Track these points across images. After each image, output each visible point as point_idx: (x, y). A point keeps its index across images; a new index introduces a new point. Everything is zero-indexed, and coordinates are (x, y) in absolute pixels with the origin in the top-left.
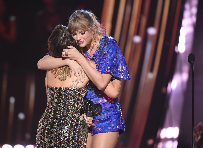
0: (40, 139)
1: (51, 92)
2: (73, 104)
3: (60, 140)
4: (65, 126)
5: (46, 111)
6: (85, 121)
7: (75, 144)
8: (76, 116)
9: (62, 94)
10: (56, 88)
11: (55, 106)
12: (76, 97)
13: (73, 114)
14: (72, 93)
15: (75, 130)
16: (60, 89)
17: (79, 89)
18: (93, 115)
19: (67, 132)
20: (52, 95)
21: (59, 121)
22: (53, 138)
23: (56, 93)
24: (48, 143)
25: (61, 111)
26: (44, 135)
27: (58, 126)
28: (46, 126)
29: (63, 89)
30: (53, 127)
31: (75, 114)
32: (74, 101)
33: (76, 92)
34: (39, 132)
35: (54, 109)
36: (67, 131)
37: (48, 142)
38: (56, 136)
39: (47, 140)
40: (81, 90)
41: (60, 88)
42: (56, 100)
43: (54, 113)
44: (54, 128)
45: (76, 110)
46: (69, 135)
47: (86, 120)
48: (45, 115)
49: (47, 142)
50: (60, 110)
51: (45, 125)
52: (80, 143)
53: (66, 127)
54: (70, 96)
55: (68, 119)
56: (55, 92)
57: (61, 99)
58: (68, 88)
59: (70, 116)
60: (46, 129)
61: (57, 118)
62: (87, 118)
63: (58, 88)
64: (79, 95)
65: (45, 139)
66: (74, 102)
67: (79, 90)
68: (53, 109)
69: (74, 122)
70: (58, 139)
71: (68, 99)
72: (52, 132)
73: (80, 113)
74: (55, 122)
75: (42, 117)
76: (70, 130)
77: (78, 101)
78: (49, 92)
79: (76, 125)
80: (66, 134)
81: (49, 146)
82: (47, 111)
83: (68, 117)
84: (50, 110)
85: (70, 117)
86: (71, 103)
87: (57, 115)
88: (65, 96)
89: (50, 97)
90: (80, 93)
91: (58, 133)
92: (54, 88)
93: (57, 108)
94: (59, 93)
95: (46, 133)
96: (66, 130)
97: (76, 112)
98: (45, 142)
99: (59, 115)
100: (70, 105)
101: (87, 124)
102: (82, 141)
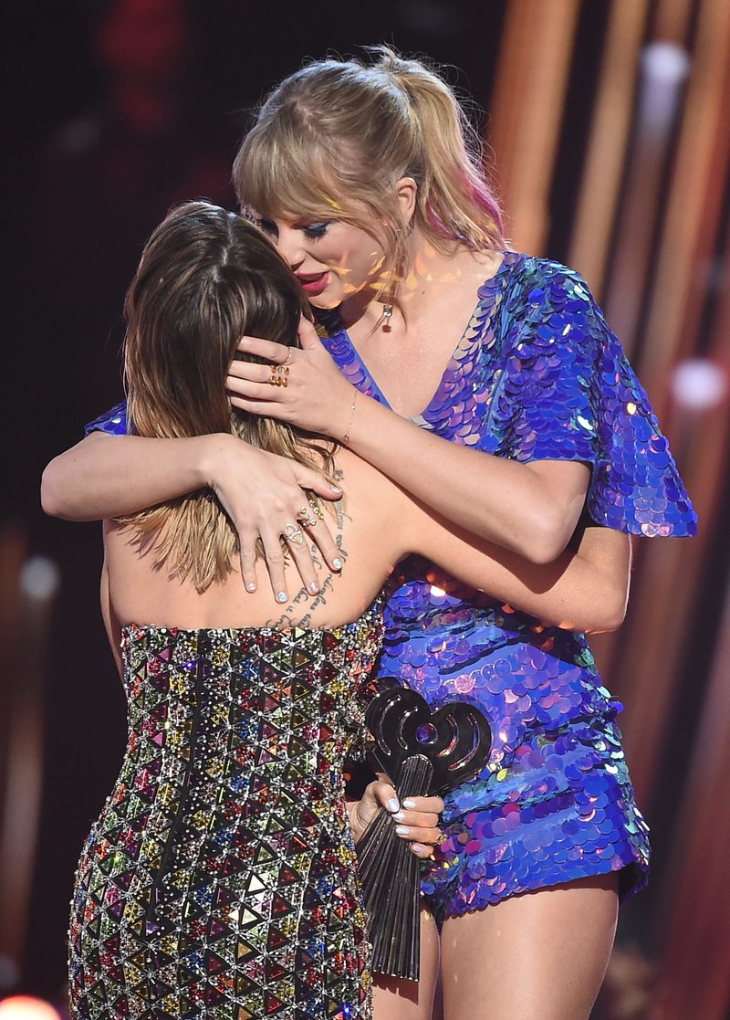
0: (90, 965)
1: (144, 662)
2: (291, 732)
3: (214, 973)
4: (248, 883)
5: (119, 786)
6: (394, 823)
7: (315, 993)
8: (318, 812)
9: (218, 673)
10: (174, 636)
11: (176, 755)
12: (313, 690)
13: (297, 801)
14: (283, 665)
15: (312, 902)
16: (204, 641)
17: (326, 635)
18: (440, 782)
19: (260, 919)
20: (152, 680)
21: (208, 852)
22: (171, 959)
23: (180, 669)
24: (143, 991)
25: (221, 786)
26: (113, 944)
27: (200, 880)
28: (122, 881)
29: (223, 640)
30: (173, 889)
31: (309, 799)
32: (301, 711)
33: (306, 653)
34: (80, 920)
35: (170, 774)
36: (264, 908)
37: (143, 989)
38: (189, 945)
39: (133, 976)
40: (341, 641)
41: (203, 633)
42: (182, 712)
43: (174, 801)
44: (178, 894)
45: (318, 772)
46: (276, 939)
47: (400, 816)
48: (115, 809)
49: (133, 990)
50: (211, 780)
51: (116, 880)
52: (351, 987)
53: (255, 885)
54: (271, 681)
55: (266, 833)
56: (173, 663)
57: (215, 703)
58: (257, 633)
59: (280, 813)
60: (124, 901)
61: (193, 831)
62: (402, 807)
63: (190, 635)
64: (329, 673)
65: (121, 966)
66: (299, 720)
67: (328, 641)
68: (167, 770)
69: (308, 849)
70: (205, 963)
71: (259, 703)
72: (165, 921)
73: (339, 789)
74: (182, 858)
75: (95, 824)
76: (280, 907)
77: (322, 713)
78: (136, 664)
79: (319, 870)
80: (254, 931)
81: (149, 1011)
82: (127, 787)
83: (263, 824)
84: (147, 778)
85: (279, 820)
86: (282, 732)
87: (197, 810)
88: (239, 684)
89: (143, 692)
90: (336, 659)
91: (206, 930)
92: (164, 631)
93: (188, 766)
94: (201, 666)
95: (129, 930)
96: (258, 909)
97: (315, 783)
98: (123, 984)
99: (206, 808)
100: (272, 745)
101: (408, 841)
102: (360, 974)
